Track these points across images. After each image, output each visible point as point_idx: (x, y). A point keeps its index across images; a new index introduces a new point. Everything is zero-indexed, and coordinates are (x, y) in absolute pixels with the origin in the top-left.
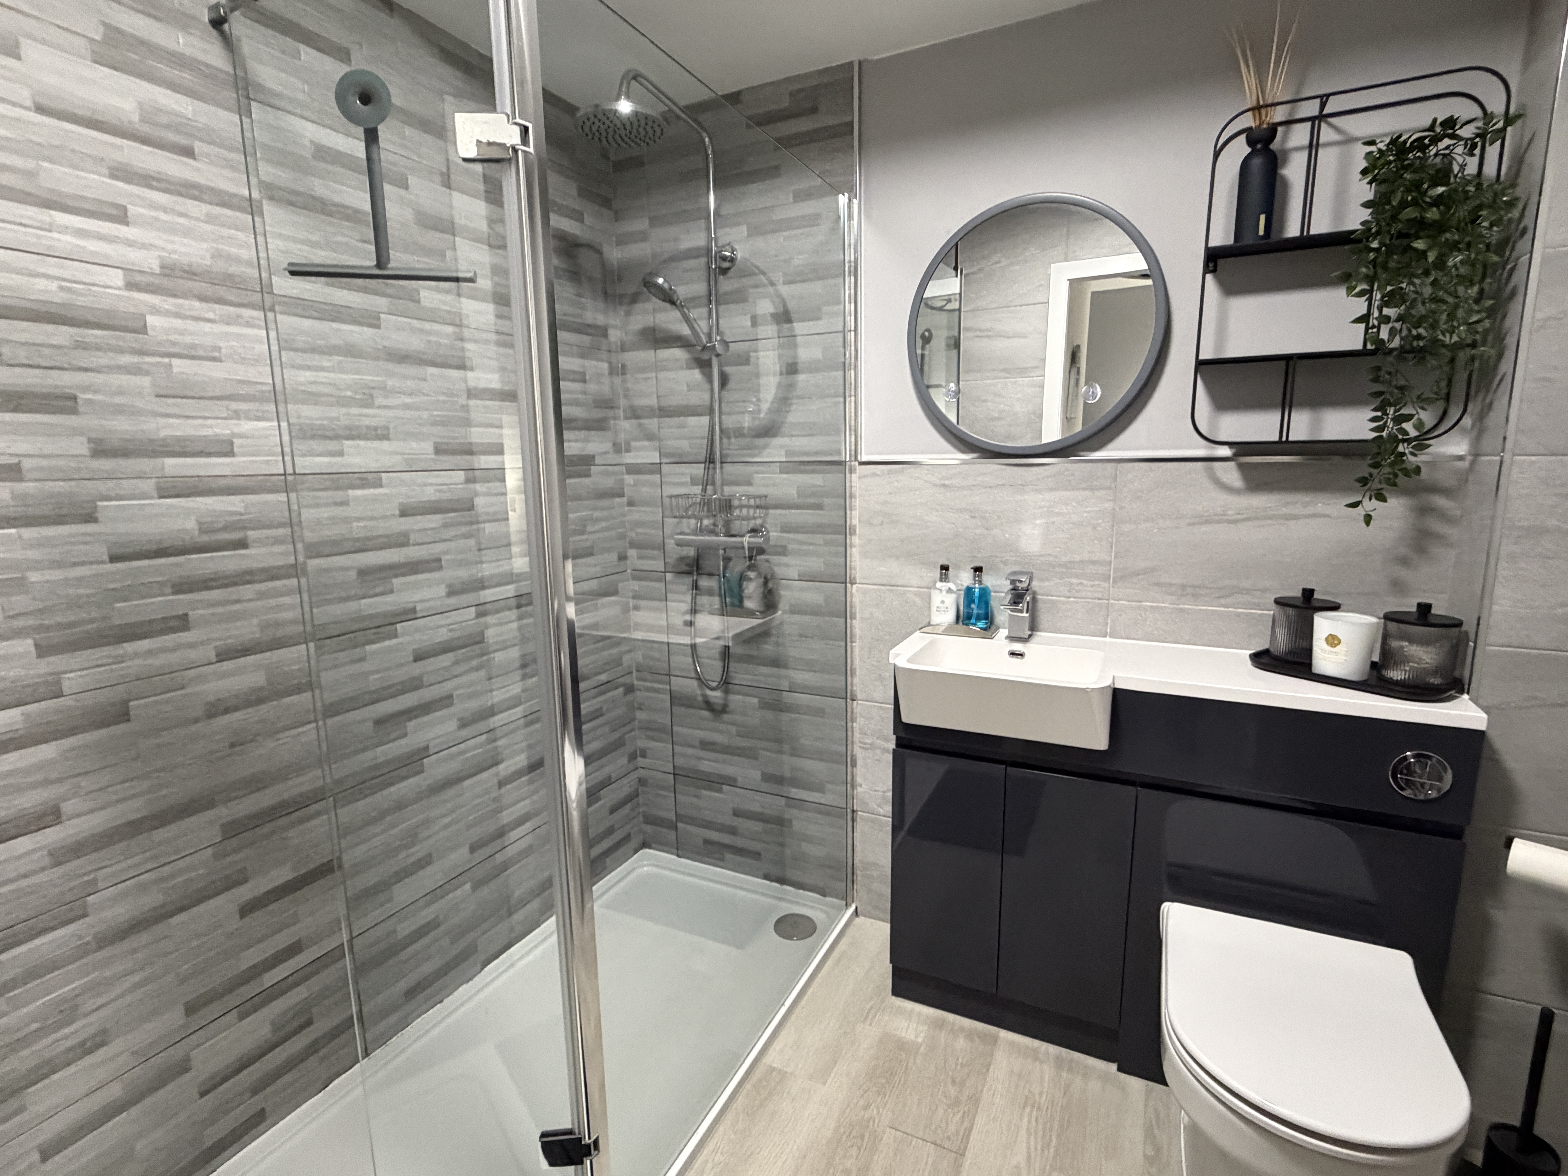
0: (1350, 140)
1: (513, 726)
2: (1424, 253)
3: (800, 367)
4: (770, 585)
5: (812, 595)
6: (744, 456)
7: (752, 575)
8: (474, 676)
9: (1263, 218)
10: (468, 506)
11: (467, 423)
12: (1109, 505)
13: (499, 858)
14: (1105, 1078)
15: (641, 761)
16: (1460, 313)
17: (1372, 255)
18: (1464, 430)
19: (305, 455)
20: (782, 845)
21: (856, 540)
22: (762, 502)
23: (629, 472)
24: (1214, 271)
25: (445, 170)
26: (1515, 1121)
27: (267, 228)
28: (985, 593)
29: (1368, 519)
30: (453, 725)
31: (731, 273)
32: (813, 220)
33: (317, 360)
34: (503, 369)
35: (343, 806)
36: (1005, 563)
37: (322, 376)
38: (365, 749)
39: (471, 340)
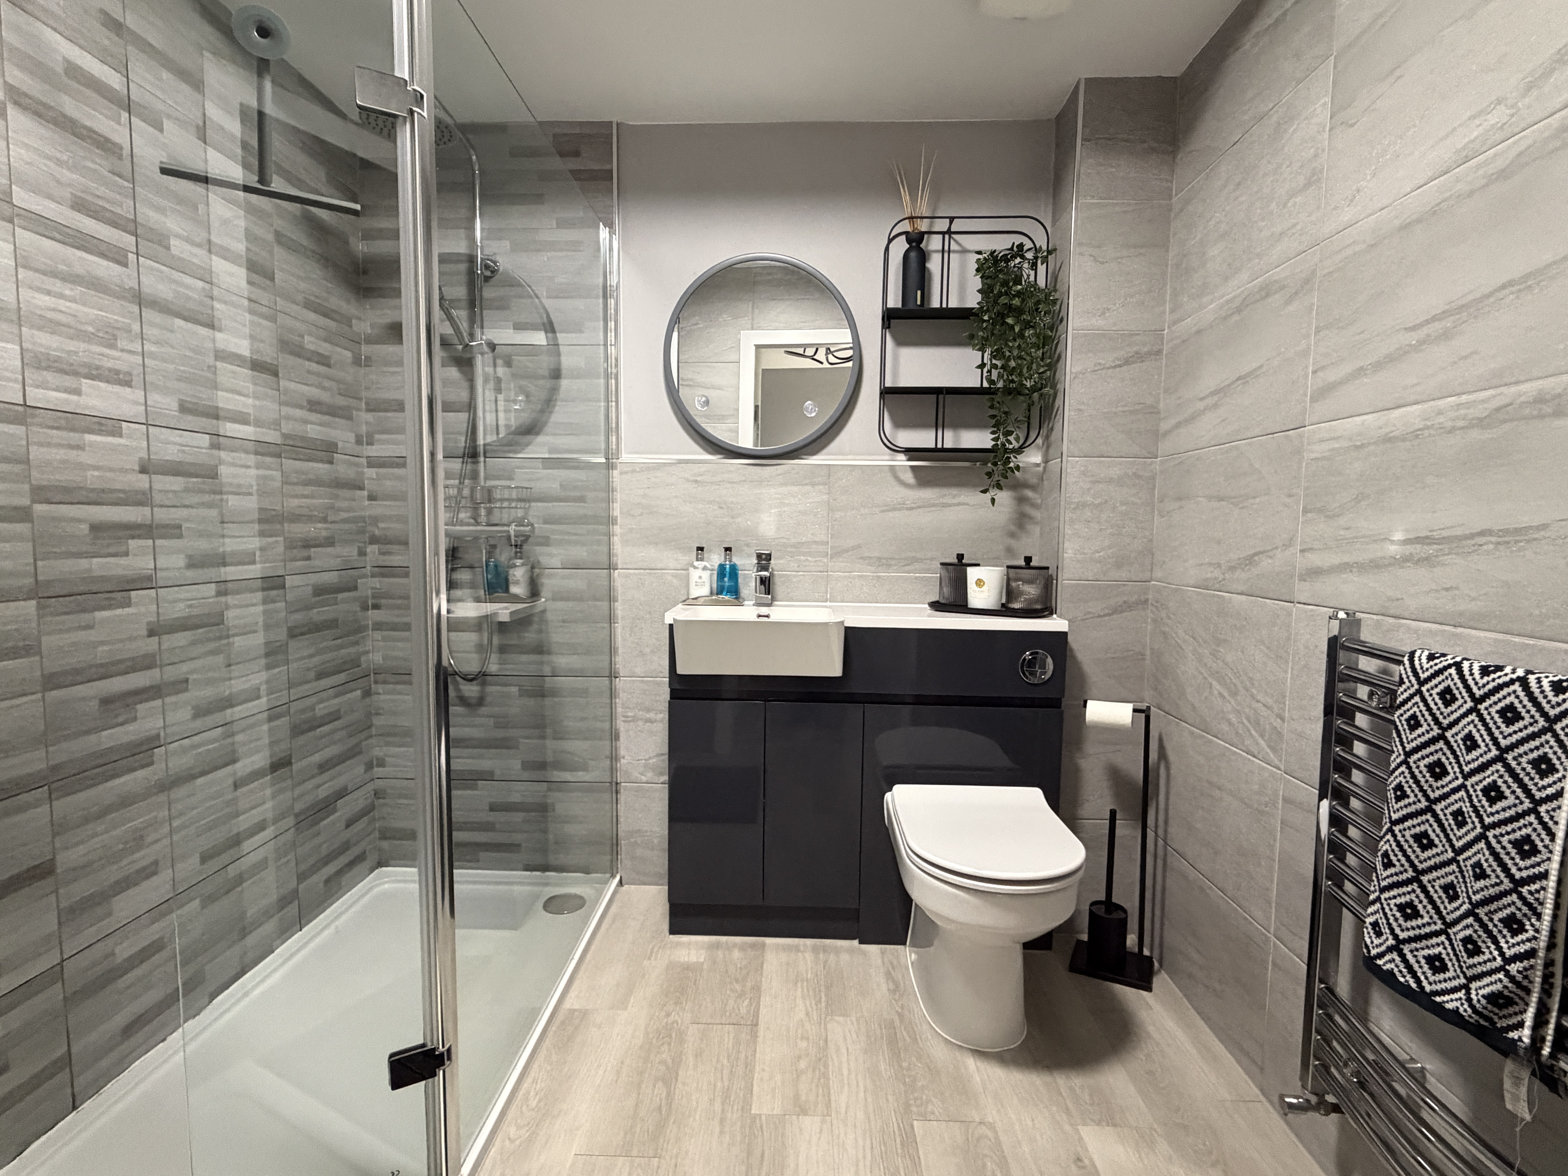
0: (964, 251)
1: (251, 720)
2: (1012, 327)
3: (564, 372)
4: (537, 571)
5: (576, 581)
6: (504, 452)
7: (518, 562)
8: (210, 660)
9: (919, 292)
10: (213, 474)
11: (215, 386)
12: (825, 497)
13: (232, 871)
14: (851, 951)
15: (378, 771)
16: (1034, 366)
17: (985, 325)
18: (1038, 447)
19: (38, 387)
20: (545, 831)
21: (617, 529)
22: (524, 494)
23: (370, 465)
24: (889, 327)
25: (201, 124)
26: (1102, 897)
27: (10, 134)
28: (734, 569)
29: (993, 501)
30: (186, 714)
31: (493, 281)
32: (575, 246)
33: (57, 286)
34: (252, 337)
35: (57, 799)
36: (748, 545)
37: (62, 304)
38: (88, 732)
39: (220, 301)
